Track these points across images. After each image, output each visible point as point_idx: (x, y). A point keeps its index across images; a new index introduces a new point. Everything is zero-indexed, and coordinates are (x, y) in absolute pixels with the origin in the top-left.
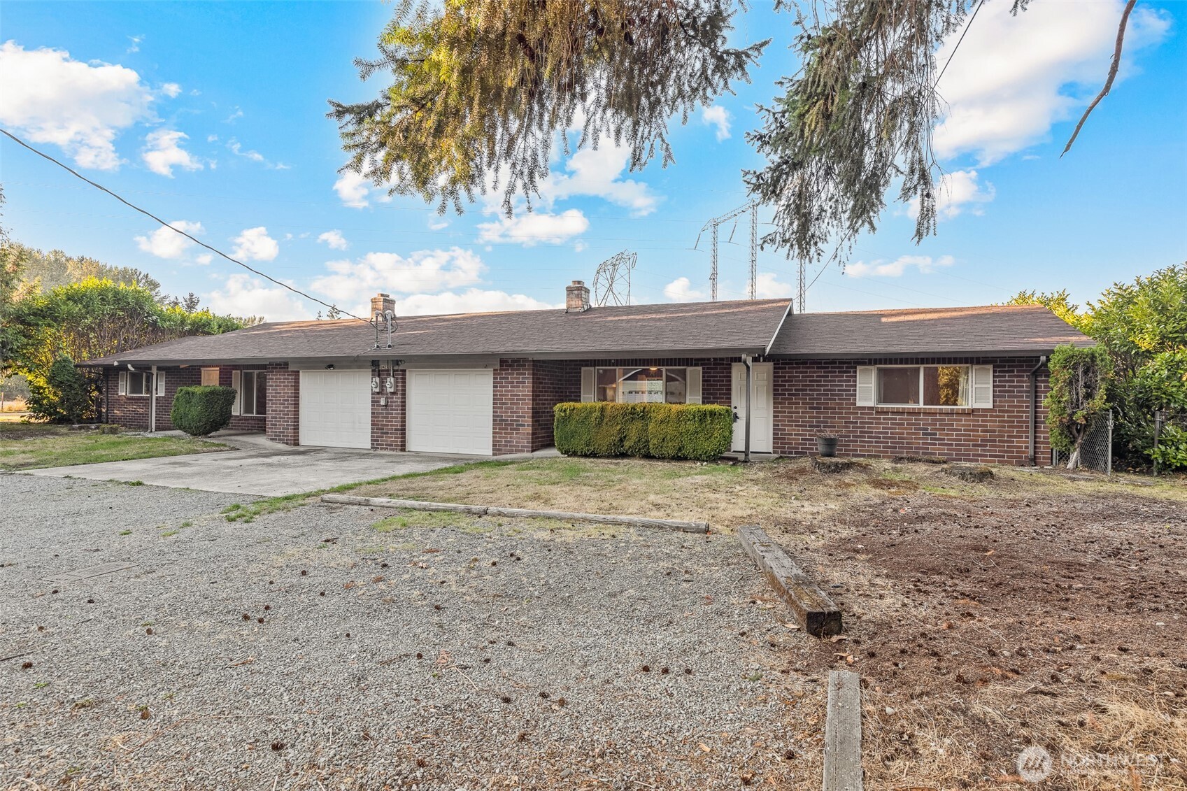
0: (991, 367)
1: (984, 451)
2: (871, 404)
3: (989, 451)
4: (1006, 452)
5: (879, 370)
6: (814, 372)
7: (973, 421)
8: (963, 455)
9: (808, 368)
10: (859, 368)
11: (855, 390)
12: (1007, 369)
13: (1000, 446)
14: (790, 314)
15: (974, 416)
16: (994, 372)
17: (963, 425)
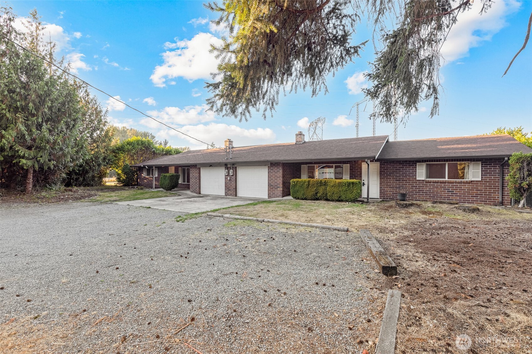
0: (480, 163)
1: (477, 199)
2: (423, 179)
3: (479, 199)
4: (488, 199)
5: (427, 164)
6: (398, 166)
7: (471, 186)
8: (467, 200)
9: (395, 164)
10: (418, 164)
11: (416, 173)
12: (488, 163)
13: (484, 197)
14: (387, 141)
15: (472, 184)
16: (482, 165)
17: (467, 188)
